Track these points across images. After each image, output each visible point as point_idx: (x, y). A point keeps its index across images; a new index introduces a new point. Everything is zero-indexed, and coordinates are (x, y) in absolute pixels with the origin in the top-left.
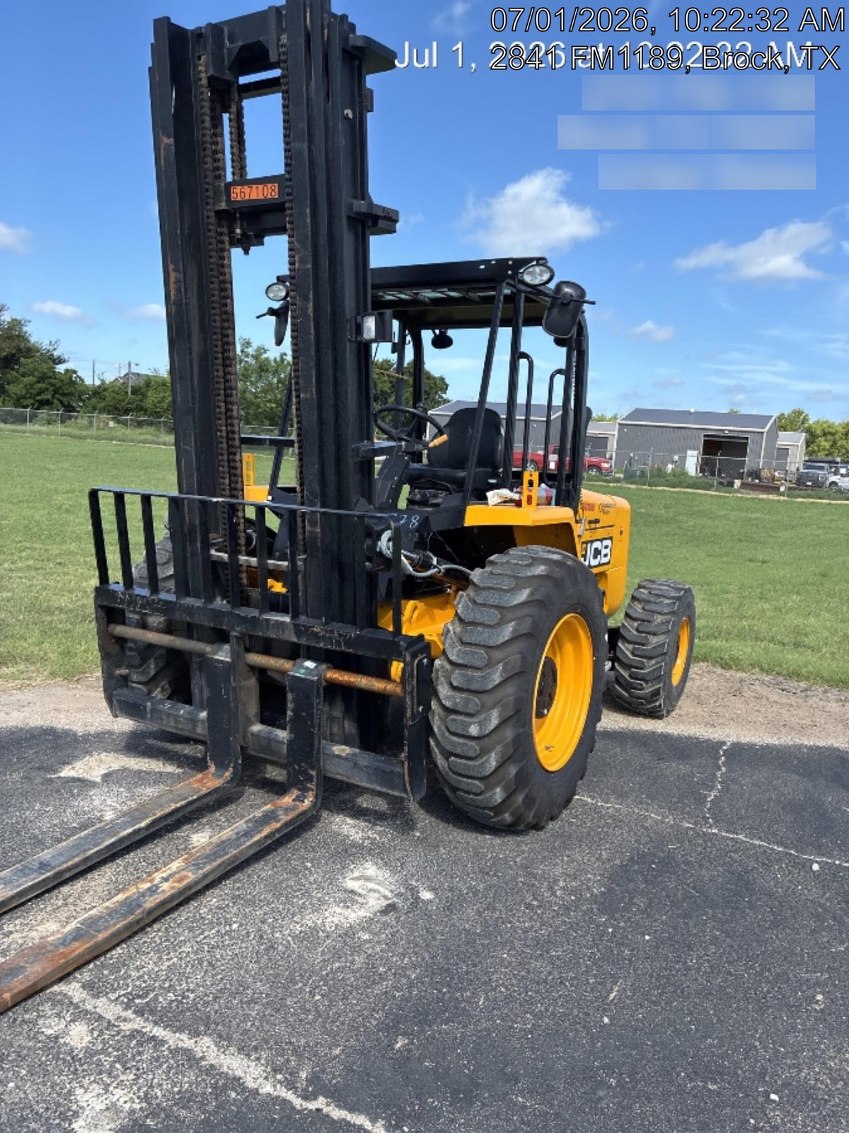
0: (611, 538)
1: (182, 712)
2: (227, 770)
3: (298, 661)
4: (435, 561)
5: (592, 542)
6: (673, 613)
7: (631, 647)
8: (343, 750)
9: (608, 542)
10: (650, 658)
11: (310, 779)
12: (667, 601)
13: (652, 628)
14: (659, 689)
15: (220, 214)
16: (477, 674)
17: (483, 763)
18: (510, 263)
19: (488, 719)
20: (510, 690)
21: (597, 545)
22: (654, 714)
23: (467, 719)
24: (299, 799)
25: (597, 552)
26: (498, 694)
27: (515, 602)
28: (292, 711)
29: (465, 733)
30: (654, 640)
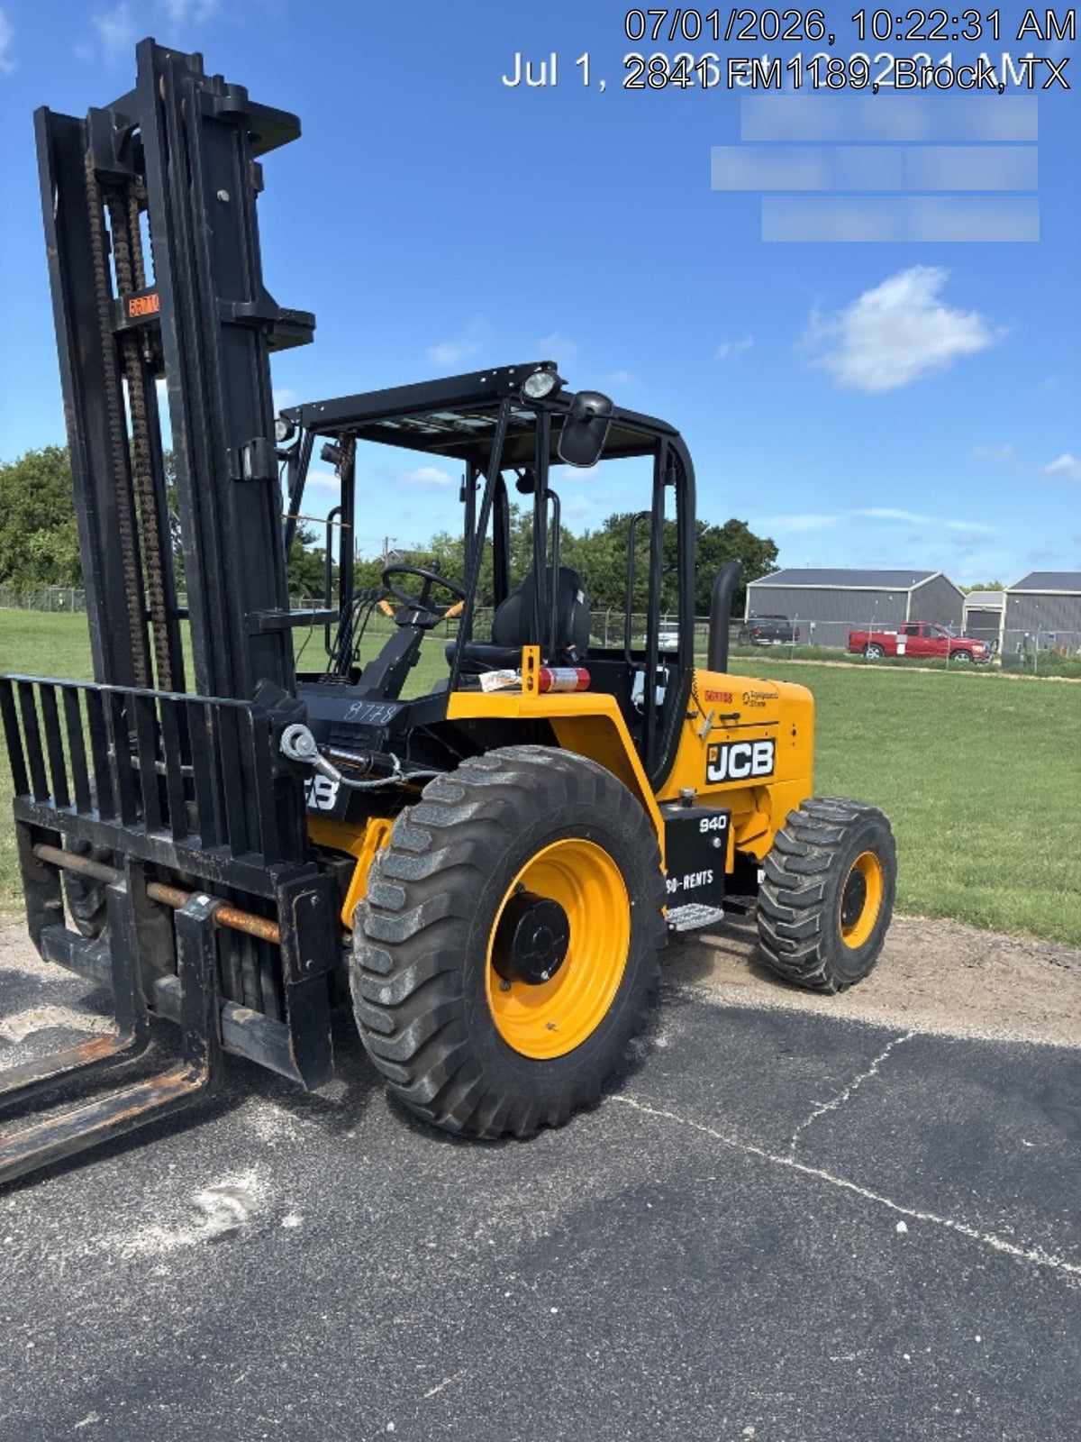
0: (773, 741)
1: (99, 957)
2: (130, 1034)
3: (194, 895)
4: (397, 766)
5: (730, 745)
6: (836, 844)
7: (777, 890)
8: (244, 1015)
9: (768, 746)
10: (802, 908)
11: (202, 1053)
12: (830, 828)
13: (803, 865)
14: (814, 952)
15: (120, 337)
16: (391, 919)
17: (400, 1042)
18: (511, 371)
19: (401, 982)
20: (435, 941)
21: (746, 749)
22: (817, 988)
23: (378, 981)
24: (191, 1079)
25: (742, 760)
26: (419, 946)
27: (455, 821)
28: (182, 960)
29: (374, 999)
30: (807, 883)
